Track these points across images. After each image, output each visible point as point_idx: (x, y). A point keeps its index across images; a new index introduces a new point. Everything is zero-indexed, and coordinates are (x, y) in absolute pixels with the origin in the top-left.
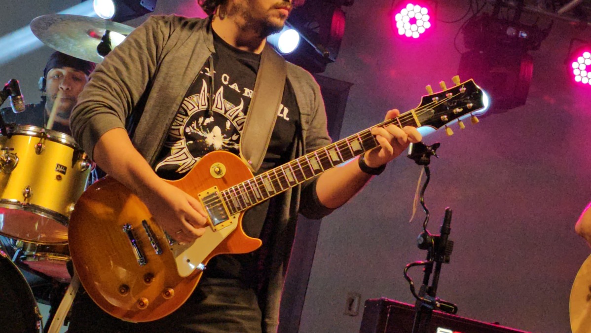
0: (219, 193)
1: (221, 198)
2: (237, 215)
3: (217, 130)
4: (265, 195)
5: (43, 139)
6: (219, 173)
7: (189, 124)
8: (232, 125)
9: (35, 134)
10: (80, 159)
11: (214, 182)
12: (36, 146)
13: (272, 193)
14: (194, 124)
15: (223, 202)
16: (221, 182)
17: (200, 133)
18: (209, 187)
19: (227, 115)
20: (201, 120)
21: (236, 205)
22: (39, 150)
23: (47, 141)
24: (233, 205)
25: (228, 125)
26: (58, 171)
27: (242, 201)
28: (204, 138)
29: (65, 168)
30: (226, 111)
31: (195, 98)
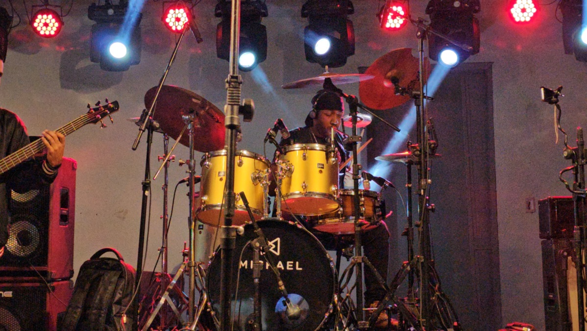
5: (305, 151)
9: (300, 149)
10: (331, 157)
12: (302, 156)
22: (305, 158)
23: (308, 151)
26: (319, 167)
29: (323, 165)
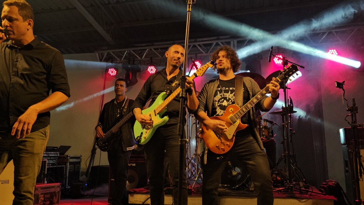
0: (233, 115)
1: (233, 116)
2: (239, 120)
3: (225, 101)
4: (244, 112)
6: (231, 110)
7: (218, 103)
8: (229, 98)
11: (231, 113)
13: (246, 111)
14: (219, 103)
15: (234, 117)
16: (232, 113)
17: (221, 104)
18: (230, 115)
19: (227, 96)
20: (220, 101)
21: (238, 117)
24: (237, 117)
25: (228, 98)
27: (239, 116)
28: (222, 104)
30: (226, 96)
31: (217, 96)
